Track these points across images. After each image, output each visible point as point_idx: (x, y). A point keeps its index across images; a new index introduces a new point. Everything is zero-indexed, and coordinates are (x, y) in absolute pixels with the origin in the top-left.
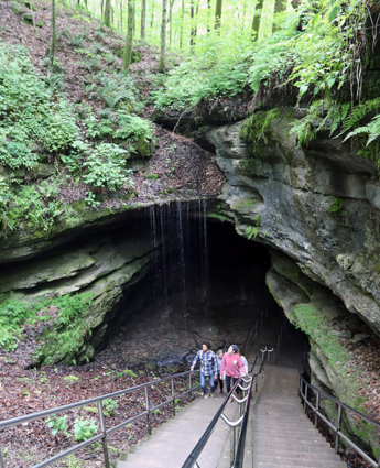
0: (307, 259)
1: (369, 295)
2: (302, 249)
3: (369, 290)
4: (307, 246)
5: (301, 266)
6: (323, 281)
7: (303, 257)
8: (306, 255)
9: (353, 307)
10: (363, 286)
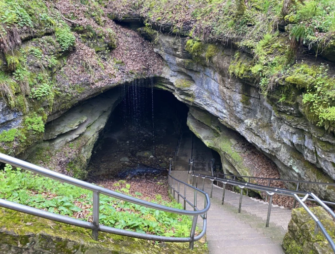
0: (225, 118)
1: (259, 136)
2: (222, 112)
3: (258, 134)
4: (225, 111)
5: (220, 120)
6: (235, 129)
7: (223, 117)
8: (224, 116)
9: (251, 141)
10: (256, 133)
